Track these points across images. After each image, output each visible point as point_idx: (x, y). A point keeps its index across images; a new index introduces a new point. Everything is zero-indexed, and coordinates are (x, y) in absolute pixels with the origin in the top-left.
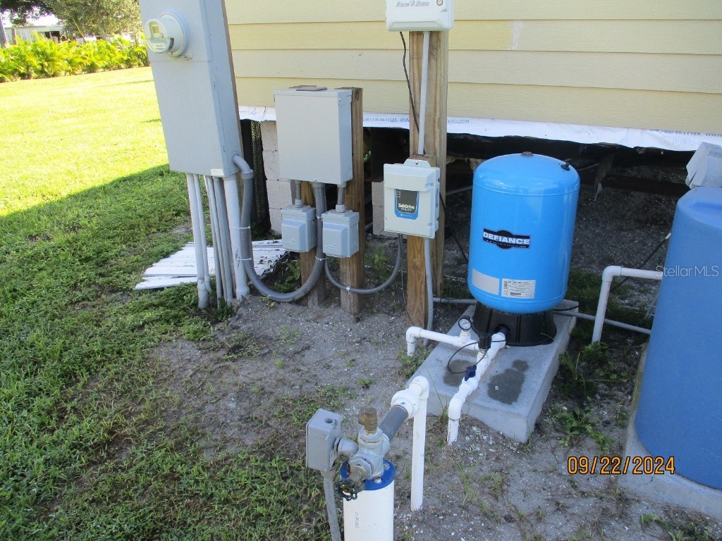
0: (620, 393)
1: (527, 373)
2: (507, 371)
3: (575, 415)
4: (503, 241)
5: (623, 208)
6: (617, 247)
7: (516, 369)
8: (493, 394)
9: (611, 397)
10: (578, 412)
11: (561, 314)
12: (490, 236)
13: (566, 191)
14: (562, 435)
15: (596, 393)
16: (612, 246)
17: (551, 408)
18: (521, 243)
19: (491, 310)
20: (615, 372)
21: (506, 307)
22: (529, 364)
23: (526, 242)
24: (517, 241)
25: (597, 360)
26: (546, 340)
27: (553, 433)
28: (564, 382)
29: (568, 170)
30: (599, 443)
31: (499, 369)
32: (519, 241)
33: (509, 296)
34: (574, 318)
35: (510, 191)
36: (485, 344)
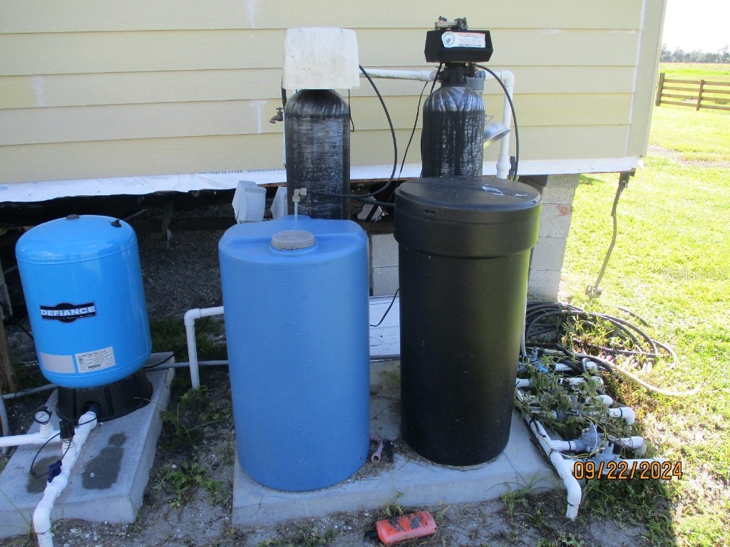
0: (225, 431)
1: (125, 446)
2: (104, 451)
3: (184, 470)
4: (65, 314)
5: (209, 245)
6: (207, 285)
7: (112, 446)
8: (89, 483)
9: (217, 438)
10: (186, 466)
11: (156, 370)
12: (49, 313)
13: (123, 248)
14: (173, 496)
15: (201, 439)
16: (202, 285)
17: (159, 472)
18: (86, 312)
19: (74, 390)
20: (217, 411)
21: (90, 383)
22: (127, 435)
23: (91, 309)
24: (81, 311)
25: (200, 405)
26: (142, 402)
27: (166, 498)
28: (170, 438)
29: (120, 226)
30: (209, 490)
31: (94, 452)
32: (83, 311)
33: (89, 370)
34: (172, 370)
35: (61, 260)
36: (67, 433)
